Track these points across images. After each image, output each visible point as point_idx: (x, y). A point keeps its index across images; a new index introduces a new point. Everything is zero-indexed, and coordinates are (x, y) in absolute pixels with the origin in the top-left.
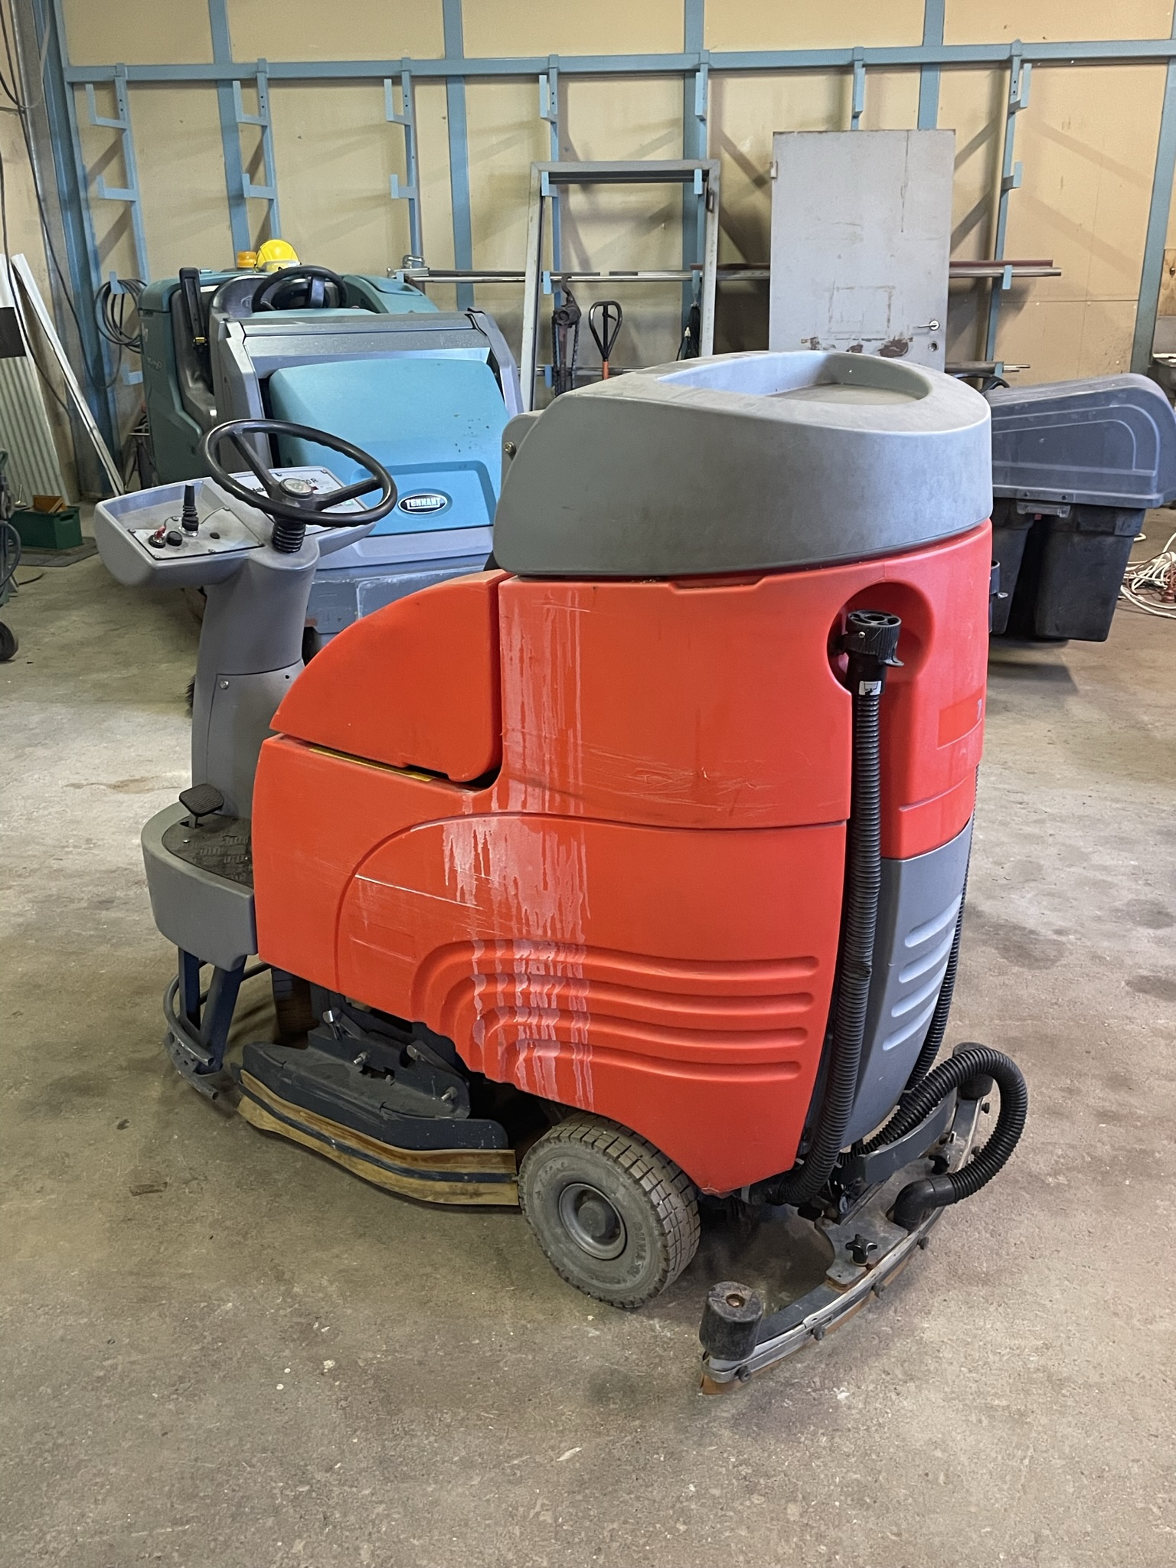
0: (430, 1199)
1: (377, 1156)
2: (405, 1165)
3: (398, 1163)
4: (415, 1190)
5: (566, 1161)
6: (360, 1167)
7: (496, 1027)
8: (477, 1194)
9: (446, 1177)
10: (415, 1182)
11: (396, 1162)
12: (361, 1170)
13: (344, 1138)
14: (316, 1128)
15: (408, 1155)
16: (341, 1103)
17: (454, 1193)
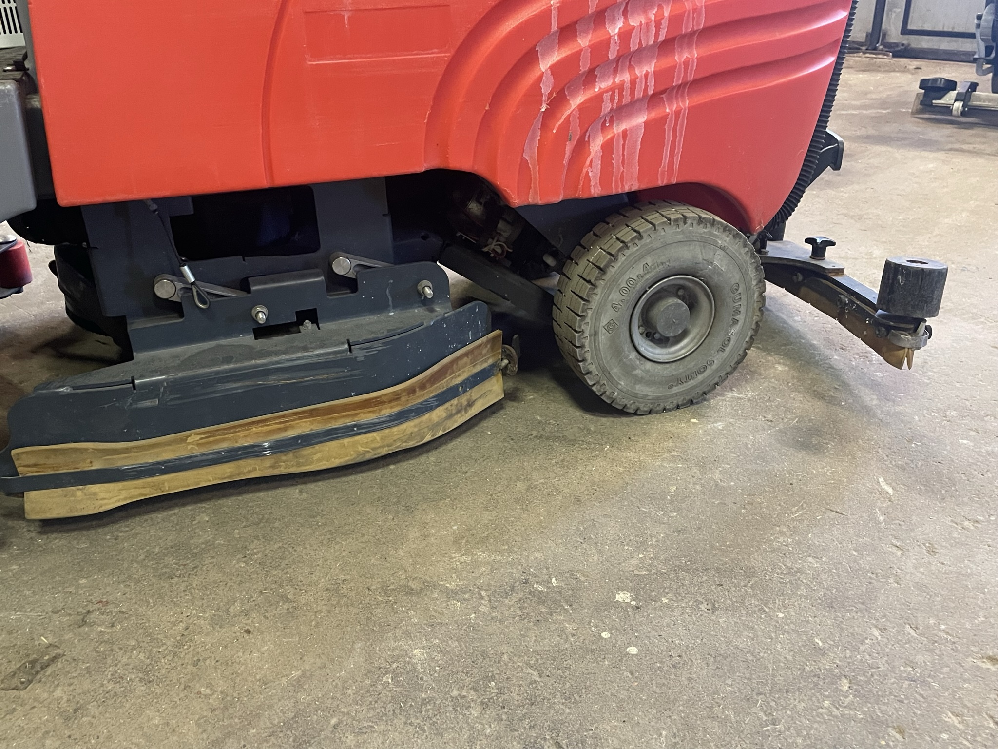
0: (428, 438)
1: (349, 422)
2: (396, 410)
3: (388, 411)
4: (411, 437)
5: (649, 260)
6: (318, 456)
7: (568, 112)
8: (470, 404)
9: (443, 398)
10: (409, 426)
11: (383, 412)
12: (319, 460)
13: (285, 429)
14: (225, 445)
15: (403, 390)
16: (271, 381)
17: (450, 416)
